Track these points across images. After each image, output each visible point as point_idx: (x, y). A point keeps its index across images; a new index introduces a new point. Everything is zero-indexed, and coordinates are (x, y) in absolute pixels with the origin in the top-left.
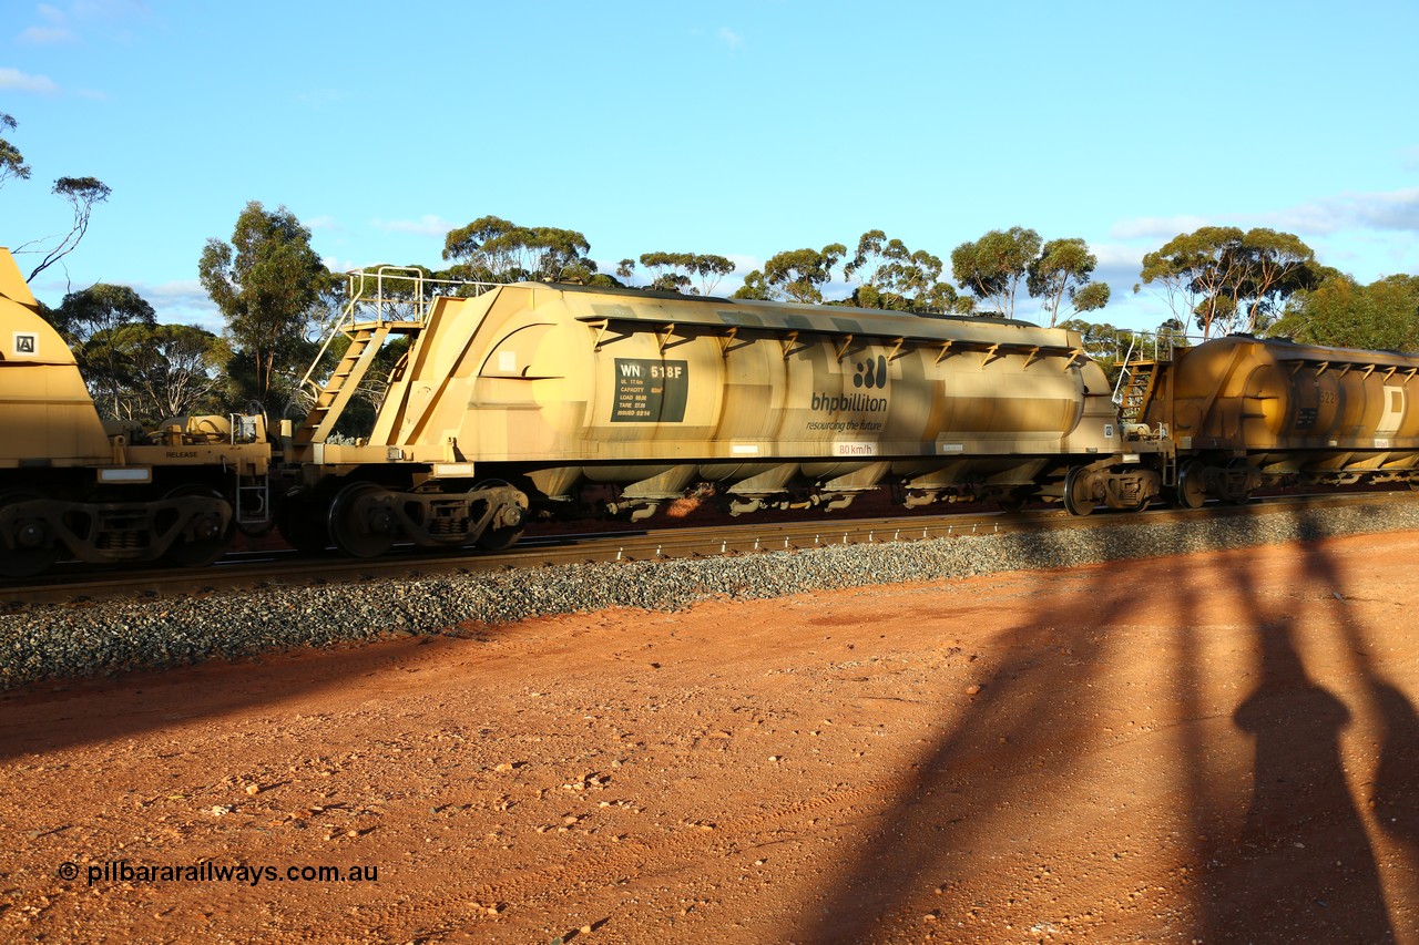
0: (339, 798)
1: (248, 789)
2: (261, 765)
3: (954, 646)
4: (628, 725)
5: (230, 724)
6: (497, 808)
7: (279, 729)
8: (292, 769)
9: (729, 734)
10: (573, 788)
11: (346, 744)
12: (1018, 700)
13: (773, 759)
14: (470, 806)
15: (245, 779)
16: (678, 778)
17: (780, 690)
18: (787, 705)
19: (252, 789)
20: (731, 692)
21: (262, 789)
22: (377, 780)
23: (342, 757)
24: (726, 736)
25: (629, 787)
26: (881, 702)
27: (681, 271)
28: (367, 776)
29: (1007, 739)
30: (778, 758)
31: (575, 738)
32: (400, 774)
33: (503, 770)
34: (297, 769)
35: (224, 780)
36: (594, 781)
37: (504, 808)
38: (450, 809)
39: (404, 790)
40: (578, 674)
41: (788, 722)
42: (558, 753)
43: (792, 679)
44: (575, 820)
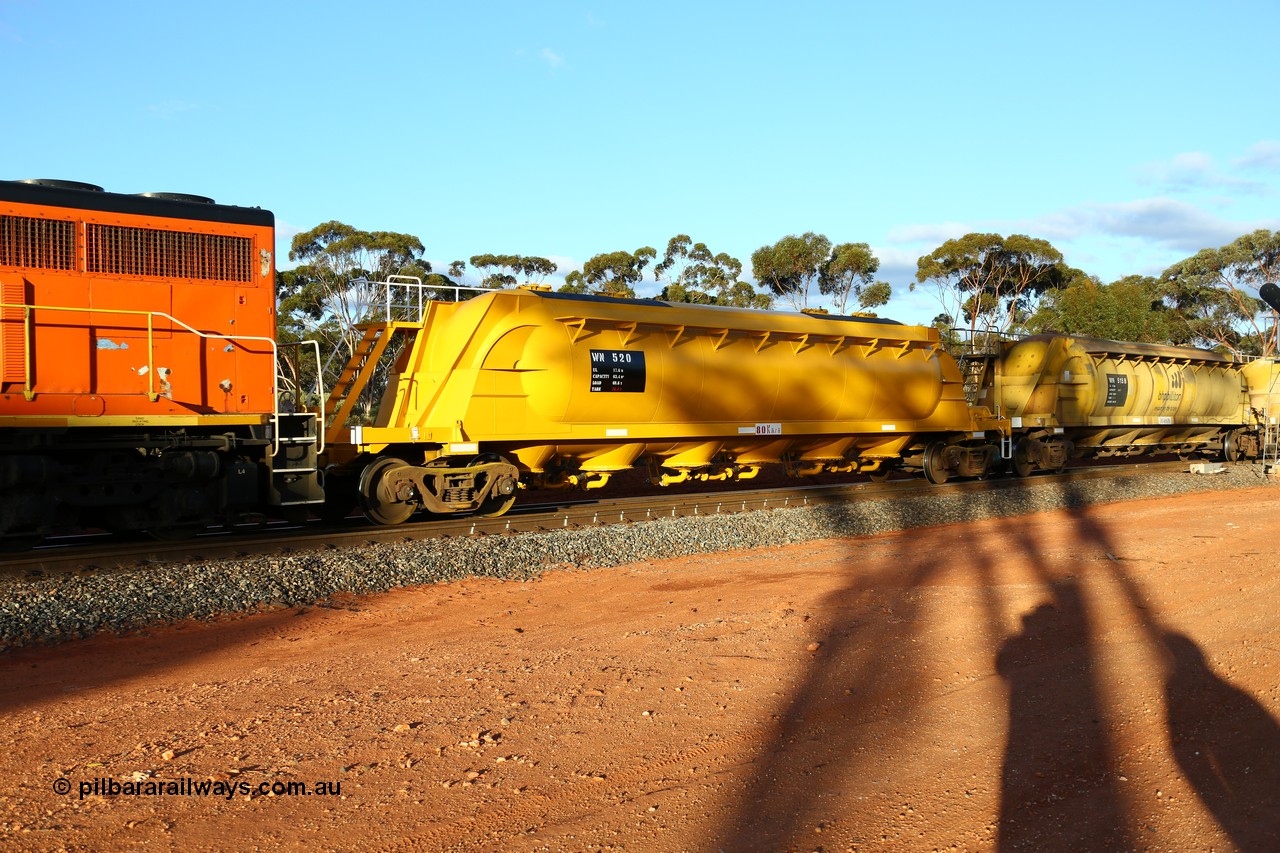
0: (252, 760)
1: (164, 755)
2: (170, 731)
3: (788, 607)
4: (508, 686)
5: (129, 693)
6: (403, 766)
7: (179, 698)
8: (202, 735)
9: (602, 692)
10: (469, 746)
11: (248, 710)
12: (854, 657)
13: (646, 713)
14: (376, 764)
15: (159, 746)
16: (563, 733)
17: (640, 651)
18: (650, 665)
19: (167, 755)
20: (596, 654)
21: (177, 755)
22: (284, 743)
23: (248, 722)
24: (600, 693)
25: (519, 742)
26: (734, 660)
27: (508, 271)
28: (275, 739)
29: (851, 690)
30: (651, 712)
31: (462, 699)
32: (306, 737)
33: (402, 731)
34: (207, 735)
35: (139, 747)
36: (487, 738)
37: (409, 766)
38: (358, 768)
39: (312, 751)
40: (448, 639)
41: (654, 680)
42: (449, 714)
43: (649, 640)
44: (477, 775)
